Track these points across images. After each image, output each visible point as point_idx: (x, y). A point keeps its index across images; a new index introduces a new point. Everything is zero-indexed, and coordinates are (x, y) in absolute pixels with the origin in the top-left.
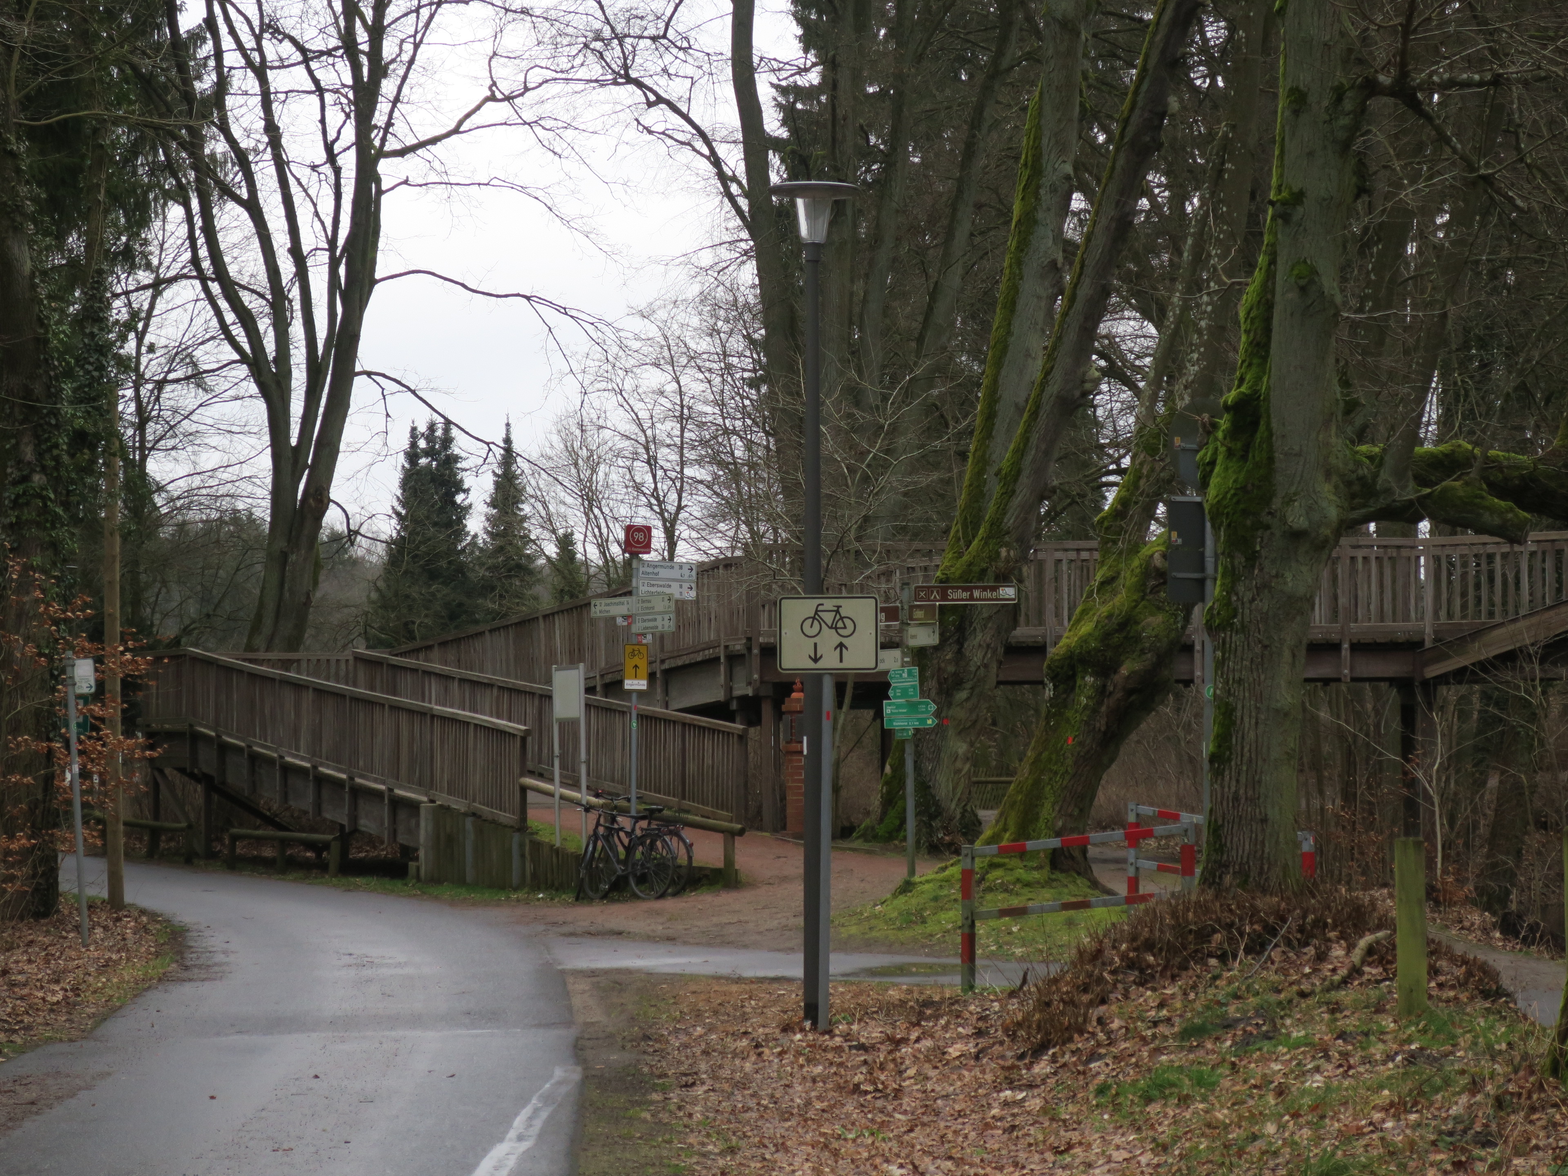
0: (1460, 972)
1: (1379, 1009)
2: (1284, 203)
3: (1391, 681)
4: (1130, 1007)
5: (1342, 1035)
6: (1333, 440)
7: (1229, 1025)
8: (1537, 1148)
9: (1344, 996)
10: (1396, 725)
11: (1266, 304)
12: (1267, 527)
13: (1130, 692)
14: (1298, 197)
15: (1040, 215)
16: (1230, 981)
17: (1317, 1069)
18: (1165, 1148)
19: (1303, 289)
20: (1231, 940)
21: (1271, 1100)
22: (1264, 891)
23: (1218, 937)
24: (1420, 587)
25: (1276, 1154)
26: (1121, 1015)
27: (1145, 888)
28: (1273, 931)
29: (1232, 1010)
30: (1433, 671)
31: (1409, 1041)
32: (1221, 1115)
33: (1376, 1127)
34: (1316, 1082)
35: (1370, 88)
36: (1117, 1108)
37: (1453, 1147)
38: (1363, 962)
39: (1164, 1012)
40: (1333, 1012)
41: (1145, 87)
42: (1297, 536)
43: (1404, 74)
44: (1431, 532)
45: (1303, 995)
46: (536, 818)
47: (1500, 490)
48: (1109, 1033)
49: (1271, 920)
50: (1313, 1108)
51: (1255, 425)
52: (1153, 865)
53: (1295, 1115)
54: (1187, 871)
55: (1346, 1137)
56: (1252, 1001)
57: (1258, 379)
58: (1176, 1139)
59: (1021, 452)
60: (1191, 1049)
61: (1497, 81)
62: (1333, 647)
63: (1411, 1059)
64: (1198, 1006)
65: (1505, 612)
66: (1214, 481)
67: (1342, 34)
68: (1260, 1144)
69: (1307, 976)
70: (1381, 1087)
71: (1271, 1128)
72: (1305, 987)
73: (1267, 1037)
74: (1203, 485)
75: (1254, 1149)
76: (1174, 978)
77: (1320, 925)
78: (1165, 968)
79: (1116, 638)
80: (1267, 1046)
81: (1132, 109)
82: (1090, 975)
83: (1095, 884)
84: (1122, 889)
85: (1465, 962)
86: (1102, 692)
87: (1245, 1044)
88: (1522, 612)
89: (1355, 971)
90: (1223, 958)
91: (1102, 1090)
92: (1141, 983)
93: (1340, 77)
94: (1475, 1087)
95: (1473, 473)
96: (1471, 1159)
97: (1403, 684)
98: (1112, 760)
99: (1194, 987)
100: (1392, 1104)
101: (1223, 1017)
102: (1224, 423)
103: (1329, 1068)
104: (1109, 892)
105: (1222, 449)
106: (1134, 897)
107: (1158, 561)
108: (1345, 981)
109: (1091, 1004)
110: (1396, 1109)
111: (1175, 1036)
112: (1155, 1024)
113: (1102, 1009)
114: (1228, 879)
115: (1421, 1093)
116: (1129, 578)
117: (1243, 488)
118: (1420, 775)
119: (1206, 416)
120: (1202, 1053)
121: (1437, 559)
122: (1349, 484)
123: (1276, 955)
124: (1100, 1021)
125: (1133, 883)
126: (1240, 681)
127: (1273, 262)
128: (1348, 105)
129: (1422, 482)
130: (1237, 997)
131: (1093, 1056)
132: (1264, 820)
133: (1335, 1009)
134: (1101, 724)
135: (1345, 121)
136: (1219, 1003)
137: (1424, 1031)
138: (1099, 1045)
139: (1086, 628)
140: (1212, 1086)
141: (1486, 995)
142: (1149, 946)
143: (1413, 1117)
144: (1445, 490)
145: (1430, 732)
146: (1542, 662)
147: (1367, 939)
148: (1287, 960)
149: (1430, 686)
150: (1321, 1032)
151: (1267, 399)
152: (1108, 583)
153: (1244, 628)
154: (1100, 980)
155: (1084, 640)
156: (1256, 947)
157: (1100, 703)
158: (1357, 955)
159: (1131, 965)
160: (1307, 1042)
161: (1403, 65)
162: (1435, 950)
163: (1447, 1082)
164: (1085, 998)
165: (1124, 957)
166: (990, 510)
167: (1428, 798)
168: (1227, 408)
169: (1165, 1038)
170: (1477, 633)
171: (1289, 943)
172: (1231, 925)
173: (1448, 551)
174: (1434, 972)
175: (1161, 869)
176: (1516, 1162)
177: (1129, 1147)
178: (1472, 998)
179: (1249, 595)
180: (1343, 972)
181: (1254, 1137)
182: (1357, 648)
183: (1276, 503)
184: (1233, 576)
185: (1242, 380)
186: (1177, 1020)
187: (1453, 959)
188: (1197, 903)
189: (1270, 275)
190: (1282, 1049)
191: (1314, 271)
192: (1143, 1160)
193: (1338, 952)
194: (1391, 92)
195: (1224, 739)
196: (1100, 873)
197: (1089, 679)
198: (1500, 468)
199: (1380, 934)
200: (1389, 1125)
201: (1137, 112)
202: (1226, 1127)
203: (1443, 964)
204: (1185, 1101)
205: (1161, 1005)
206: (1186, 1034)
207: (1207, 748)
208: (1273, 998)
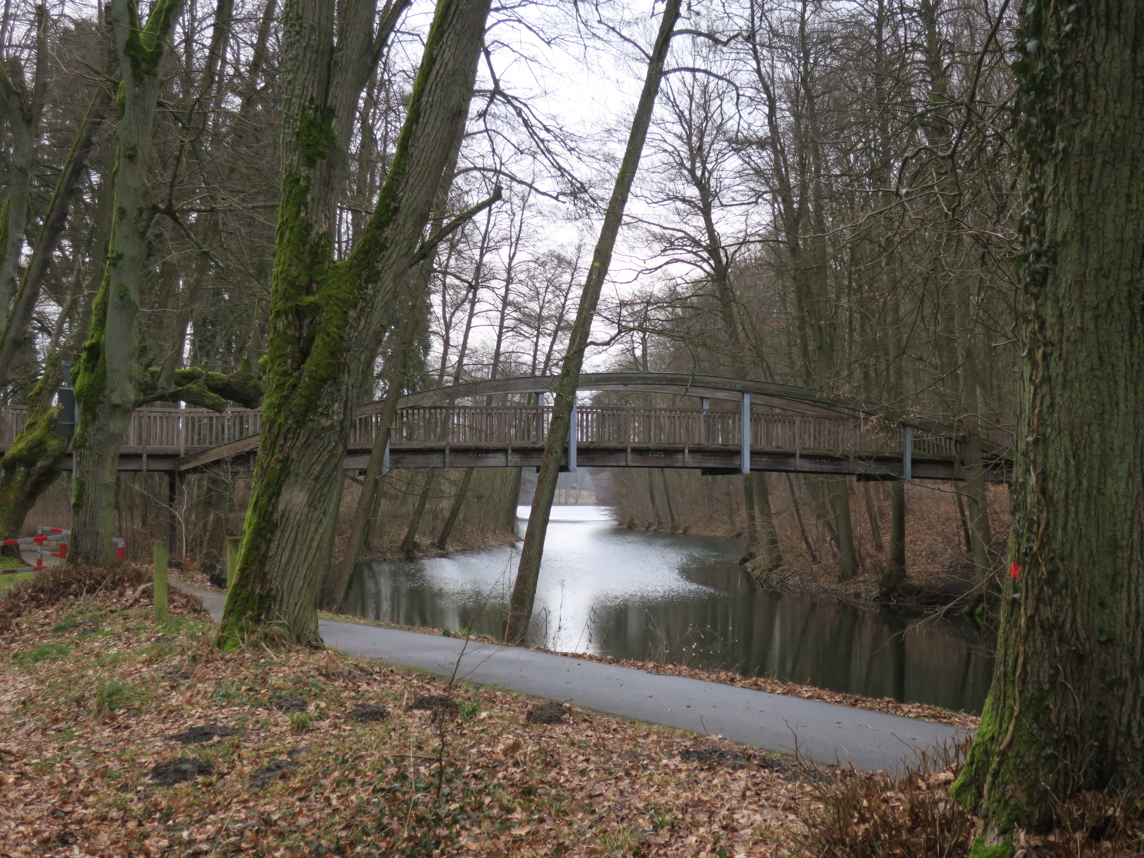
0: (184, 601)
1: (146, 618)
2: (114, 258)
3: (165, 471)
4: (31, 618)
5: (128, 630)
6: (134, 365)
7: (76, 626)
8: (209, 679)
9: (131, 612)
10: (167, 492)
11: (104, 303)
12: (102, 403)
13: (41, 475)
14: (120, 256)
15: (7, 256)
16: (79, 606)
17: (115, 645)
18: (43, 682)
19: (121, 297)
20: (80, 587)
21: (93, 659)
22: (96, 565)
23: (74, 586)
24: (179, 432)
25: (92, 684)
26: (27, 622)
27: (44, 564)
28: (99, 583)
29: (79, 619)
30: (183, 468)
31: (158, 632)
32: (69, 666)
33: (138, 671)
34: (114, 651)
35: (155, 209)
36: (22, 664)
37: (172, 679)
38: (140, 597)
39: (47, 620)
40: (125, 619)
41: (58, 201)
42: (116, 407)
43: (170, 205)
44: (186, 406)
45: (112, 612)
47: (214, 389)
48: (21, 630)
49: (99, 578)
50: (111, 663)
51: (98, 357)
52: (49, 553)
53: (103, 666)
54: (62, 556)
55: (124, 675)
56: (89, 614)
57: (100, 336)
58: (48, 678)
60: (59, 637)
61: (212, 210)
62: (139, 456)
63: (158, 639)
64: (63, 617)
65: (217, 442)
66: (78, 381)
67: (143, 185)
68: (85, 679)
69: (114, 603)
70: (143, 653)
71: (91, 672)
72: (113, 608)
73: (93, 631)
74: (74, 382)
75: (82, 682)
76: (53, 605)
77: (122, 580)
78: (49, 600)
79: (36, 450)
80: (93, 635)
81: (51, 211)
82: (13, 604)
83: (23, 562)
84: (34, 564)
85: (186, 597)
86: (28, 475)
87: (84, 633)
88: (226, 442)
89: (137, 601)
90: (76, 595)
91: (15, 656)
92: (37, 607)
93: (141, 203)
94: (183, 652)
95: (201, 381)
96: (179, 685)
97: (170, 473)
98: (32, 505)
99: (62, 609)
100: (146, 661)
101: (74, 622)
102: (84, 355)
103: (121, 644)
104: (29, 565)
105: (82, 367)
106: (39, 567)
107: (55, 415)
108: (132, 606)
109: (13, 617)
110: (149, 662)
111: (51, 631)
112: (43, 625)
113: (18, 619)
114: (80, 560)
115: (159, 655)
116: (42, 423)
117: (92, 385)
118: (176, 513)
119: (75, 352)
120: (63, 638)
121: (187, 418)
122: (140, 384)
123: (100, 594)
124: (17, 624)
125: (39, 562)
126: (88, 471)
127: (108, 284)
128: (145, 216)
129: (178, 384)
130: (81, 613)
131: (13, 641)
132: (97, 534)
133: (126, 618)
134: (27, 489)
135: (143, 223)
136: (73, 616)
137: (165, 627)
138: (16, 635)
139: (21, 445)
140: (66, 653)
141: (195, 611)
142: (42, 590)
143: (155, 666)
144: (188, 388)
145: (182, 494)
146: (232, 464)
147: (143, 586)
148: (105, 596)
149: (182, 474)
150: (118, 629)
151: (104, 345)
152: (32, 425)
153: (90, 448)
154: (17, 606)
155: (20, 451)
156: (91, 590)
157: (27, 480)
158: (137, 594)
159: (33, 599)
160: (112, 633)
161: (170, 200)
162: (172, 591)
163: (171, 651)
164: (10, 614)
165: (30, 595)
167: (180, 524)
168: (85, 349)
169: (47, 632)
170: (204, 451)
171: (107, 588)
172: (80, 581)
173: (192, 415)
174: (171, 601)
175: (53, 555)
176: (199, 685)
177: (26, 682)
178: (189, 613)
179: (93, 433)
180: (131, 601)
181: (83, 676)
182: (150, 456)
183: (107, 392)
184: (85, 424)
185: (92, 336)
186: (53, 624)
187: (181, 595)
188: (65, 571)
189: (107, 290)
190: (100, 636)
191: (126, 290)
192: (32, 688)
193: (129, 592)
194: (164, 212)
195: (79, 497)
196: (25, 556)
197: (22, 469)
198: (214, 380)
199: (149, 584)
200: (144, 670)
201: (54, 213)
202: (71, 672)
203: (176, 597)
204: (55, 660)
205: (46, 617)
206: (56, 630)
207: (73, 501)
208: (98, 613)
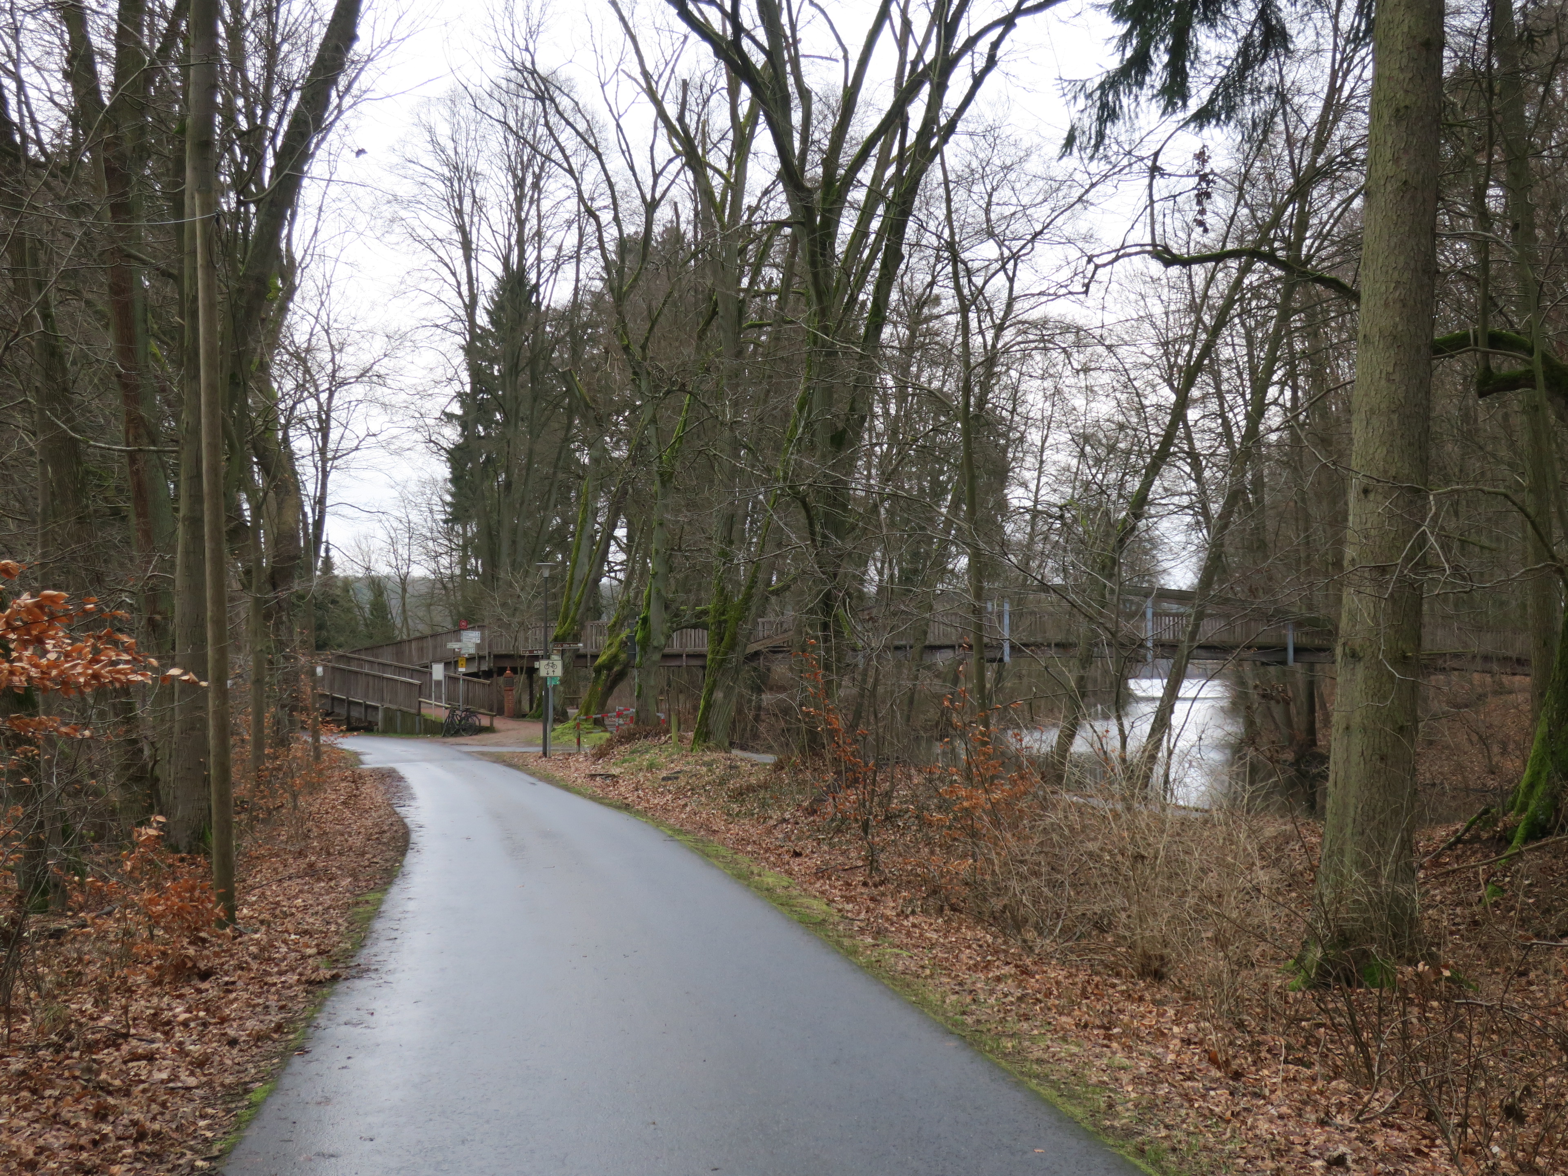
12: (649, 646)
13: (616, 677)
20: (640, 736)
22: (647, 725)
23: (637, 735)
46: (424, 711)
59: (581, 596)
69: (656, 743)
78: (626, 742)
79: (613, 660)
86: (609, 675)
90: (638, 740)
98: (610, 694)
107: (624, 639)
116: (616, 643)
123: (649, 739)
126: (643, 680)
132: (648, 710)
134: (608, 684)
139: (604, 657)
148: (652, 739)
152: (610, 645)
153: (644, 668)
155: (604, 661)
157: (608, 678)
158: (667, 738)
166: (572, 614)
171: (653, 736)
172: (640, 733)
179: (645, 661)
183: (651, 641)
188: (633, 728)
193: (663, 738)
195: (640, 690)
197: (606, 670)
207: (636, 692)
